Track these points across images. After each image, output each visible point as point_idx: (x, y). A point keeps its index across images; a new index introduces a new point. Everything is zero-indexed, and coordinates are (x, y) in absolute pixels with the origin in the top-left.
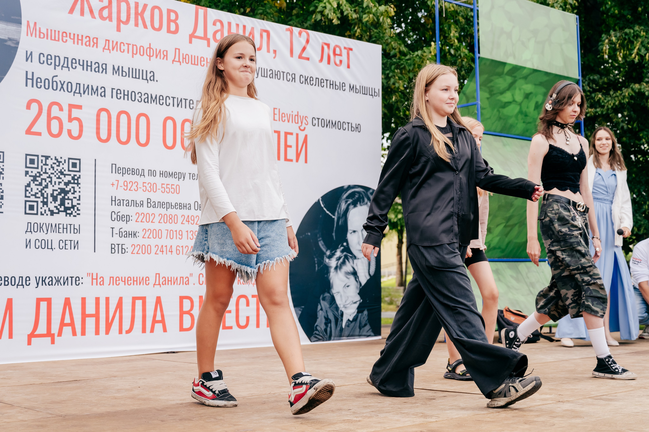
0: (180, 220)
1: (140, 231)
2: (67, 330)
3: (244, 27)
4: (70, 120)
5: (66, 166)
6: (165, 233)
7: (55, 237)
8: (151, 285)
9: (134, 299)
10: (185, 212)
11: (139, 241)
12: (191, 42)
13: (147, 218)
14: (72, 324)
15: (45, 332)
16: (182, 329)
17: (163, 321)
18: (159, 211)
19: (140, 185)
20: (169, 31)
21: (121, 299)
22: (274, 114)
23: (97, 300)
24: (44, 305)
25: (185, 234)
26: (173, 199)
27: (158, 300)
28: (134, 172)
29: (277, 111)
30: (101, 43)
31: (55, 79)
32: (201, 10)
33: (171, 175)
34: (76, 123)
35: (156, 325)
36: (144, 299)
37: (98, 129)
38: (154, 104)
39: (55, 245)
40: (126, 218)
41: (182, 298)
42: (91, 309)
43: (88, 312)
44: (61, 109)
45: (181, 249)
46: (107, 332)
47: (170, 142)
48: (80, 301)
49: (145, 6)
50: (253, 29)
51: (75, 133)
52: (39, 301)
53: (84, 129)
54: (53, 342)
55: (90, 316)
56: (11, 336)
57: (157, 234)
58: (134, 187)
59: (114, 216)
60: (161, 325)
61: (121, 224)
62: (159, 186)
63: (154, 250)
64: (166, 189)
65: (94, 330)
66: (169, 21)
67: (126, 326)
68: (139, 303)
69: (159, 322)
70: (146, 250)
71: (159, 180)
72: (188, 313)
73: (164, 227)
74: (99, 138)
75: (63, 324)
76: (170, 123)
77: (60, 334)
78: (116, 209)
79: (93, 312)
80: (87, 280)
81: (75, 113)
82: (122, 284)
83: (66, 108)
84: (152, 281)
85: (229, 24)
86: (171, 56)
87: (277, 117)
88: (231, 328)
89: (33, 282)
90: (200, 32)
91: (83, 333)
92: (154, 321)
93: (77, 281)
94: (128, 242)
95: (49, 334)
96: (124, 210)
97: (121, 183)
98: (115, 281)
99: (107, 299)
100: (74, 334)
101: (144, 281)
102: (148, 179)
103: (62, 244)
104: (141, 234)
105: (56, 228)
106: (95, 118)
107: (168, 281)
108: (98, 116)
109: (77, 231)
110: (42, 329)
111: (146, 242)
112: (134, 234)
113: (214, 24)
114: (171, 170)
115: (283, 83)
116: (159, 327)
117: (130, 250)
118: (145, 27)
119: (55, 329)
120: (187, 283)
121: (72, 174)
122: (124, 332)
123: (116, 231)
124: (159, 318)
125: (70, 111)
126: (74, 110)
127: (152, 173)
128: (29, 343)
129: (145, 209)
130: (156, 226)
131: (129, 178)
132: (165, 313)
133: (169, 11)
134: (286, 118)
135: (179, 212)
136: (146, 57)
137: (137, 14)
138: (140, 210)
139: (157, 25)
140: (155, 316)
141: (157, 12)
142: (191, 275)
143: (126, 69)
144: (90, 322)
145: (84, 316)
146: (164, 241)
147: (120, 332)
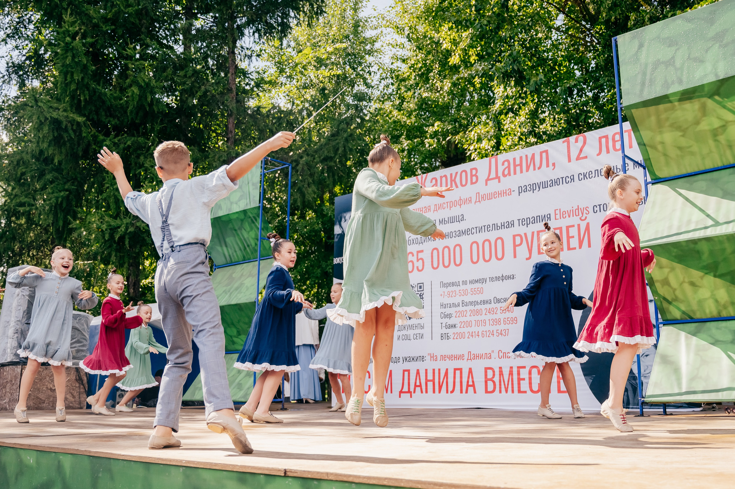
0: (484, 312)
1: (458, 323)
2: (418, 389)
3: (526, 156)
4: (418, 260)
5: (416, 289)
6: (474, 323)
7: (411, 332)
8: (465, 360)
9: (455, 370)
10: (488, 306)
11: (457, 330)
12: (486, 184)
13: (462, 314)
14: (420, 386)
15: (407, 390)
16: (487, 392)
17: (473, 385)
18: (468, 308)
19: (457, 292)
20: (472, 183)
21: (447, 370)
22: (556, 214)
23: (434, 370)
24: (406, 373)
25: (487, 322)
26: (478, 298)
27: (470, 371)
28: (453, 284)
29: (558, 212)
30: (432, 208)
31: (410, 239)
32: (493, 160)
33: (477, 281)
34: (421, 261)
35: (469, 388)
36: (461, 370)
37: (432, 262)
38: (464, 236)
39: (412, 338)
40: (449, 316)
41: (486, 369)
42: (430, 377)
43: (428, 379)
44: (413, 255)
45: (485, 333)
46: (440, 392)
47: (475, 259)
48: (424, 371)
49: (457, 173)
50: (533, 155)
51: (420, 268)
52: (404, 371)
53: (425, 264)
54: (411, 397)
55: (430, 381)
56: (391, 392)
57: (468, 324)
58: (454, 294)
59: (442, 315)
60: (472, 388)
61: (447, 320)
62: (469, 291)
63: (467, 335)
64: (474, 292)
65: (432, 390)
66: (472, 176)
67: (450, 389)
68: (458, 372)
69: (471, 386)
70: (461, 336)
71: (469, 287)
72: (491, 380)
73: (473, 318)
74: (433, 268)
75: (416, 386)
76: (475, 246)
77: (414, 392)
78: (443, 310)
79: (432, 378)
80: (428, 358)
81: (421, 255)
82: (448, 359)
83: (415, 254)
84: (466, 357)
85: (514, 159)
86: (473, 200)
87: (558, 217)
88: (525, 392)
89: (401, 360)
90: (493, 175)
91: (427, 392)
92: (468, 386)
93: (423, 358)
94: (451, 331)
95: (409, 392)
96: (448, 311)
97: (446, 293)
98: (444, 358)
99: (439, 370)
100: (422, 392)
101: (460, 357)
102: (463, 287)
103: (415, 337)
104: (458, 325)
105: (411, 327)
106: (430, 255)
107: (477, 357)
108: (432, 253)
109: (422, 327)
110: (406, 389)
111: (462, 330)
112: (454, 326)
113: (503, 164)
114: (476, 278)
115: (563, 187)
116: (471, 389)
117: (452, 337)
118: (457, 187)
119: (412, 389)
120: (490, 358)
121: (419, 293)
122: (449, 392)
123: (444, 325)
124: (471, 383)
125: (417, 255)
126: (419, 254)
127: (465, 283)
128: (400, 397)
129: (461, 308)
130: (468, 319)
131: (450, 289)
132: (475, 380)
133: (471, 170)
134: (567, 215)
135: (483, 307)
136: (458, 206)
137: (451, 181)
138: (457, 309)
139: (464, 183)
140: (468, 382)
141: (464, 174)
142: (493, 351)
143: (446, 219)
144: (430, 384)
145: (427, 381)
146: (474, 329)
147: (447, 392)
